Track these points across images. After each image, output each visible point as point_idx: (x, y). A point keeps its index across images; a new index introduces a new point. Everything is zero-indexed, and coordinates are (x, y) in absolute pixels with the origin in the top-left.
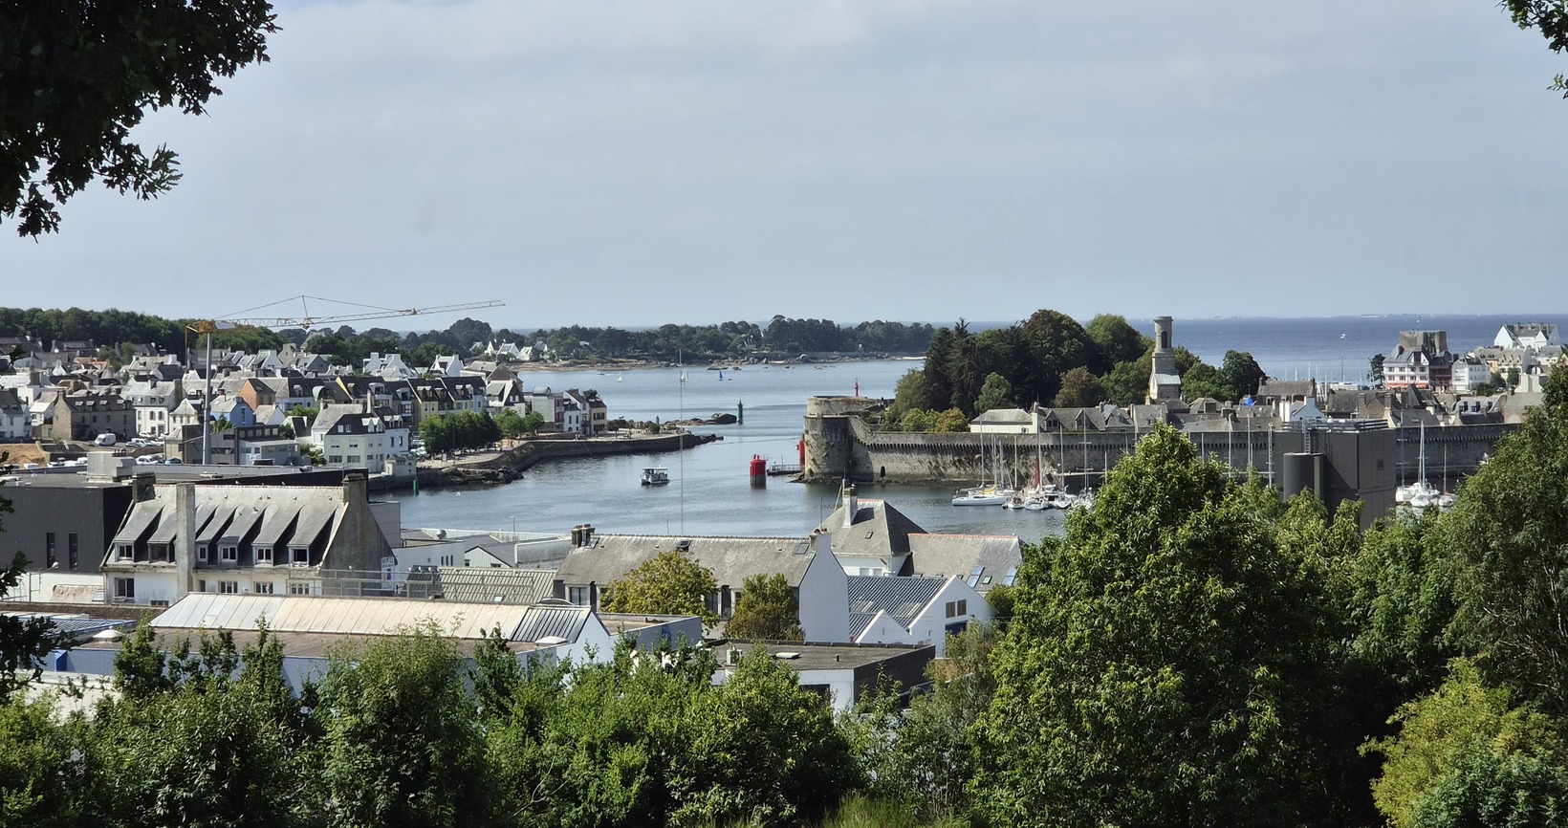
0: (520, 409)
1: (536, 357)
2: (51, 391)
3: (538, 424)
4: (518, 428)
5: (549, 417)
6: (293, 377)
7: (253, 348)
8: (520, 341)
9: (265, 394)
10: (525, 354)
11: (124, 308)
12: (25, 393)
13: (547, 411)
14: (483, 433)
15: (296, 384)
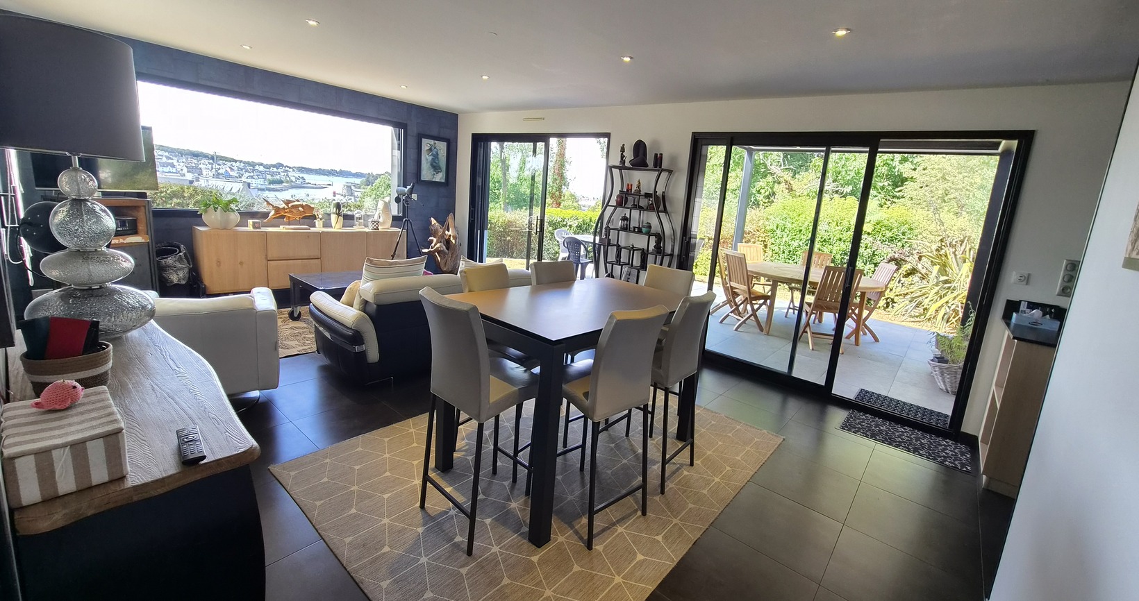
0: (287, 178)
1: (294, 171)
2: (182, 164)
3: (292, 181)
4: (287, 182)
5: (294, 180)
7: (231, 162)
8: (290, 168)
10: (291, 170)
12: (175, 163)
14: (280, 182)
15: (240, 169)
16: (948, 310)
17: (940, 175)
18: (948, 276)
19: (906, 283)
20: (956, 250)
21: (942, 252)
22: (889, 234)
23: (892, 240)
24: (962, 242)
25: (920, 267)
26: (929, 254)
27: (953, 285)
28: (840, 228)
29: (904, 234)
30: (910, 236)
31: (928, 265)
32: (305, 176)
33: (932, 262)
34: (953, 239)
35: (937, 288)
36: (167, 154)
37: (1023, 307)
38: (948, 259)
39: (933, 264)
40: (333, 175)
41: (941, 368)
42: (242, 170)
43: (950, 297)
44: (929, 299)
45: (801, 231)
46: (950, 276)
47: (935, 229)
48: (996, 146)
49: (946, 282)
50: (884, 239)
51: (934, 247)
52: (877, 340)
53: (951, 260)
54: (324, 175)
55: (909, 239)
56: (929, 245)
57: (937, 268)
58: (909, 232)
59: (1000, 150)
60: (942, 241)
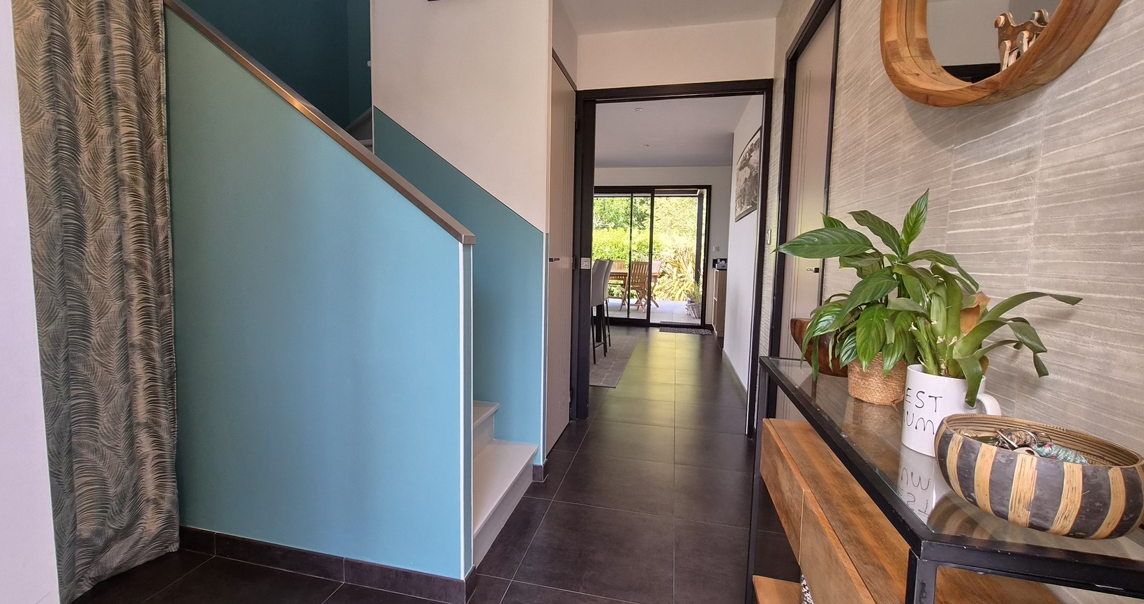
17: (666, 211)
20: (684, 257)
21: (677, 259)
24: (687, 251)
25: (666, 269)
27: (685, 279)
28: (618, 249)
31: (671, 268)
34: (681, 250)
35: (677, 282)
37: (719, 261)
38: (680, 263)
41: (692, 306)
43: (685, 285)
44: (674, 290)
46: (683, 273)
48: (696, 192)
49: (681, 277)
51: (673, 257)
52: (658, 306)
53: (682, 264)
59: (697, 194)
60: (675, 252)
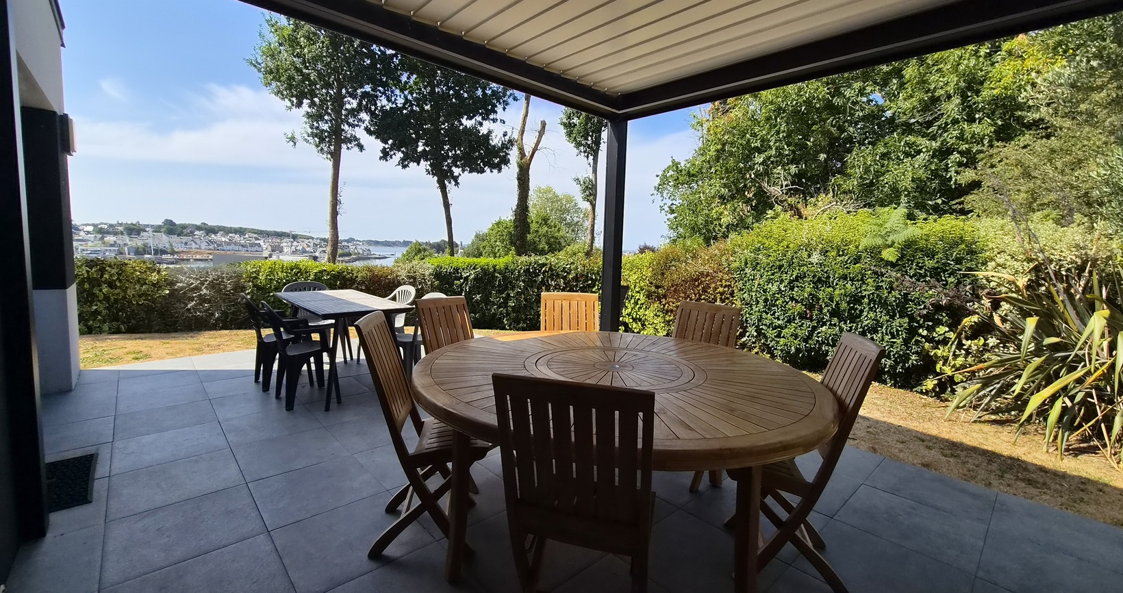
0: (356, 251)
1: (363, 244)
2: (267, 244)
3: (359, 254)
4: (355, 254)
5: (361, 253)
6: (314, 244)
7: (308, 239)
8: (360, 242)
9: (308, 246)
10: (361, 243)
11: (284, 231)
12: (262, 244)
13: (361, 252)
14: (349, 254)
15: (315, 245)
16: (1069, 404)
18: (1058, 335)
19: (974, 348)
20: (1070, 286)
21: (1041, 291)
22: (930, 263)
23: (936, 273)
24: (1081, 269)
25: (996, 319)
26: (1014, 295)
29: (958, 261)
30: (972, 264)
31: (1014, 315)
32: (371, 248)
33: (1021, 309)
34: (1061, 266)
35: (1039, 360)
36: (256, 236)
38: (1054, 302)
39: (1025, 314)
40: (397, 245)
42: (317, 245)
45: (780, 267)
46: (1063, 335)
47: (1021, 250)
49: (1056, 347)
50: (922, 272)
51: (1023, 282)
53: (1063, 304)
54: (389, 246)
55: (971, 269)
56: (1011, 278)
57: (1031, 323)
58: (968, 257)
60: (1037, 269)
